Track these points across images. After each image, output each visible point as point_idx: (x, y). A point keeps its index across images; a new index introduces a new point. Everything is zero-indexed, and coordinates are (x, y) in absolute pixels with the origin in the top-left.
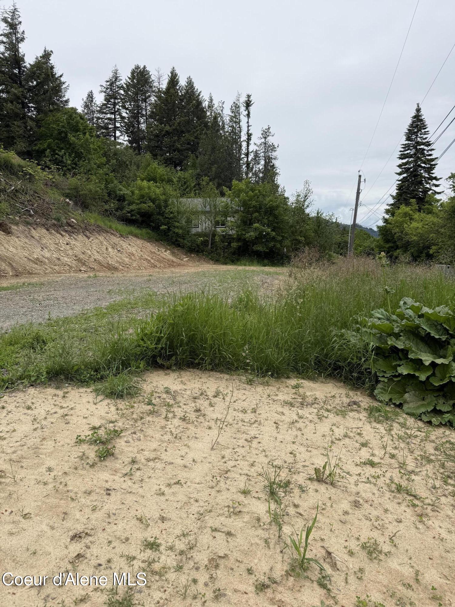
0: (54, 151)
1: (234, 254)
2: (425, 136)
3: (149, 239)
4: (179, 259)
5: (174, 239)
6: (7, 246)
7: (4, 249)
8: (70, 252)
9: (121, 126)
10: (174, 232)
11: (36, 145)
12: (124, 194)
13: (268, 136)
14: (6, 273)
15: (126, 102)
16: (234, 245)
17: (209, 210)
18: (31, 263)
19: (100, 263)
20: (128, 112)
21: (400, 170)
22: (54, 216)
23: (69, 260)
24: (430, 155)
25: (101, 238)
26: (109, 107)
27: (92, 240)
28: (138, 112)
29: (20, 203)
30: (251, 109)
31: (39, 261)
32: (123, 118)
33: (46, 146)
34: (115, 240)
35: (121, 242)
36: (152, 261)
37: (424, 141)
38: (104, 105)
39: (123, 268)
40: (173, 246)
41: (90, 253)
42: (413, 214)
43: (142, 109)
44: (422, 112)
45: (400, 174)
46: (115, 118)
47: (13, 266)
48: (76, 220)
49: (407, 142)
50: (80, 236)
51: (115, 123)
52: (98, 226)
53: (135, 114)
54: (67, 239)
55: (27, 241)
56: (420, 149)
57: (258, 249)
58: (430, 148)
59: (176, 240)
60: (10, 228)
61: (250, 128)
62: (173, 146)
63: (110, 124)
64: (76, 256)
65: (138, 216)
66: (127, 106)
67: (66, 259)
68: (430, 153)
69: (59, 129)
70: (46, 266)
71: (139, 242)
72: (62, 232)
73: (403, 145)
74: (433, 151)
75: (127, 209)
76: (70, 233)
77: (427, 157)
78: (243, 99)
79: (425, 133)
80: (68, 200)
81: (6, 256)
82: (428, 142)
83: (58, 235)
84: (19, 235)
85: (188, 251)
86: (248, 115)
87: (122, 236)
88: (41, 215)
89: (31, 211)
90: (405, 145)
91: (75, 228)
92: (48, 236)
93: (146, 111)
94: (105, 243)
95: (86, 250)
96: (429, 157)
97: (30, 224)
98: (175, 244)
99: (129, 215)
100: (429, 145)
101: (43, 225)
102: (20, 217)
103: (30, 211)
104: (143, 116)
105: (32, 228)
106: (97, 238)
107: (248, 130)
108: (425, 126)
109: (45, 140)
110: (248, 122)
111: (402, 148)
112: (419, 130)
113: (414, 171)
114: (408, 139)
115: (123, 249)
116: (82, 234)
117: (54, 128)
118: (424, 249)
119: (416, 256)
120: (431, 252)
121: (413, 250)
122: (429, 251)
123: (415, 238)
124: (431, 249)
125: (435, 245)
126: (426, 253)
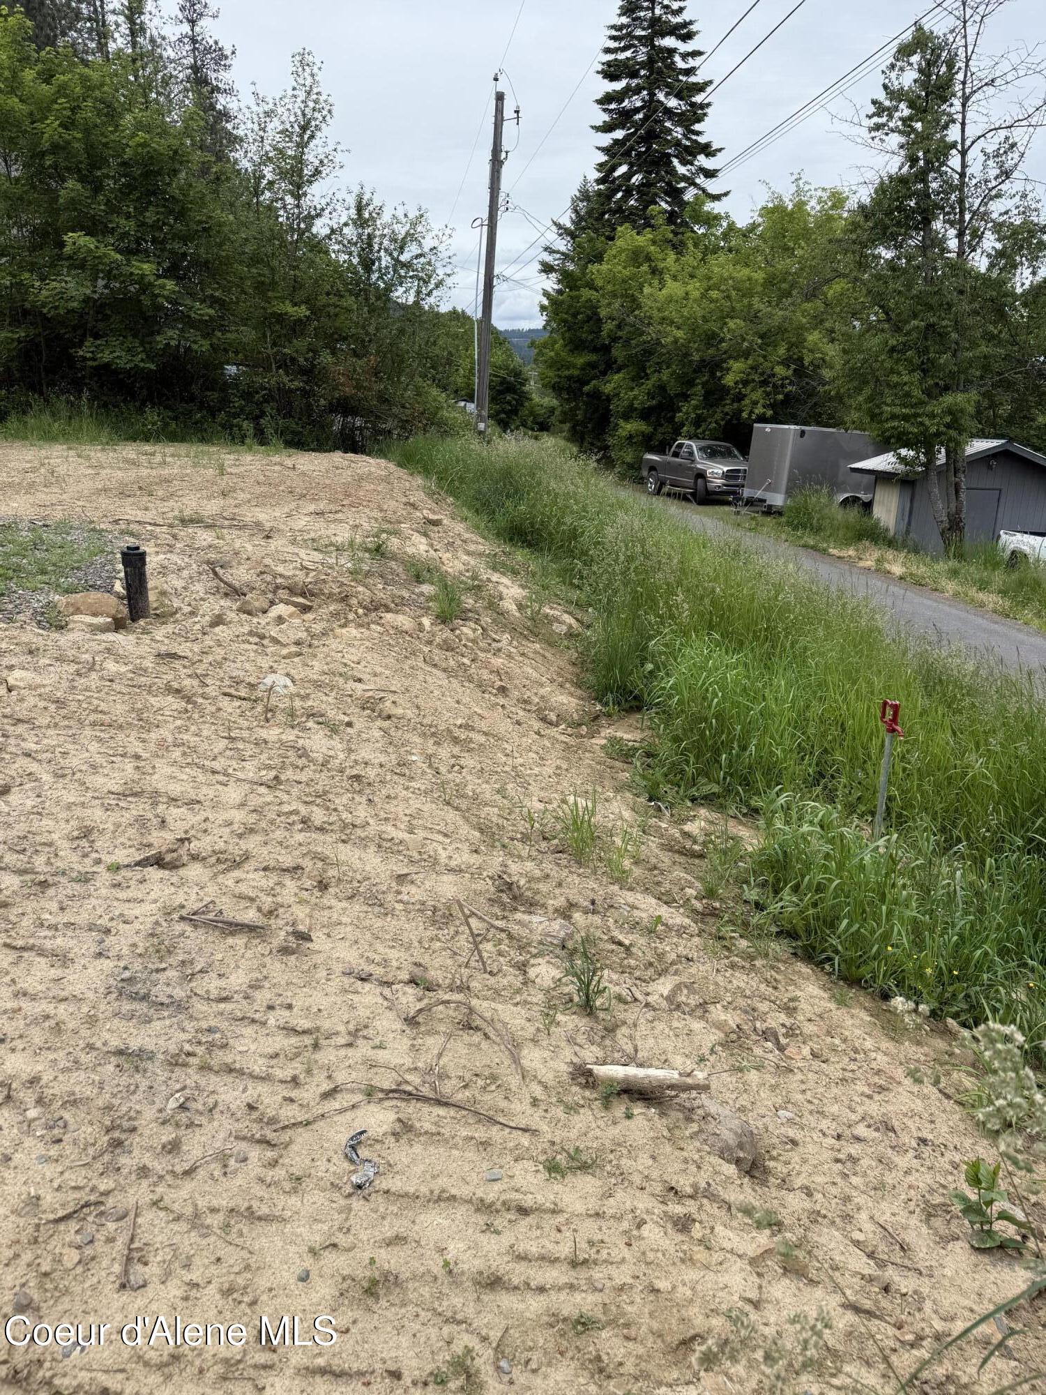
13: (201, 15)
21: (606, 117)
24: (691, 71)
37: (673, 20)
42: (660, 255)
45: (607, 128)
49: (624, 20)
58: (689, 46)
68: (692, 63)
73: (614, 28)
74: (699, 58)
77: (681, 78)
96: (689, 79)
114: (630, 7)
118: (698, 370)
119: (677, 395)
120: (729, 380)
121: (665, 375)
122: (720, 378)
123: (680, 334)
124: (729, 369)
125: (736, 359)
126: (704, 384)
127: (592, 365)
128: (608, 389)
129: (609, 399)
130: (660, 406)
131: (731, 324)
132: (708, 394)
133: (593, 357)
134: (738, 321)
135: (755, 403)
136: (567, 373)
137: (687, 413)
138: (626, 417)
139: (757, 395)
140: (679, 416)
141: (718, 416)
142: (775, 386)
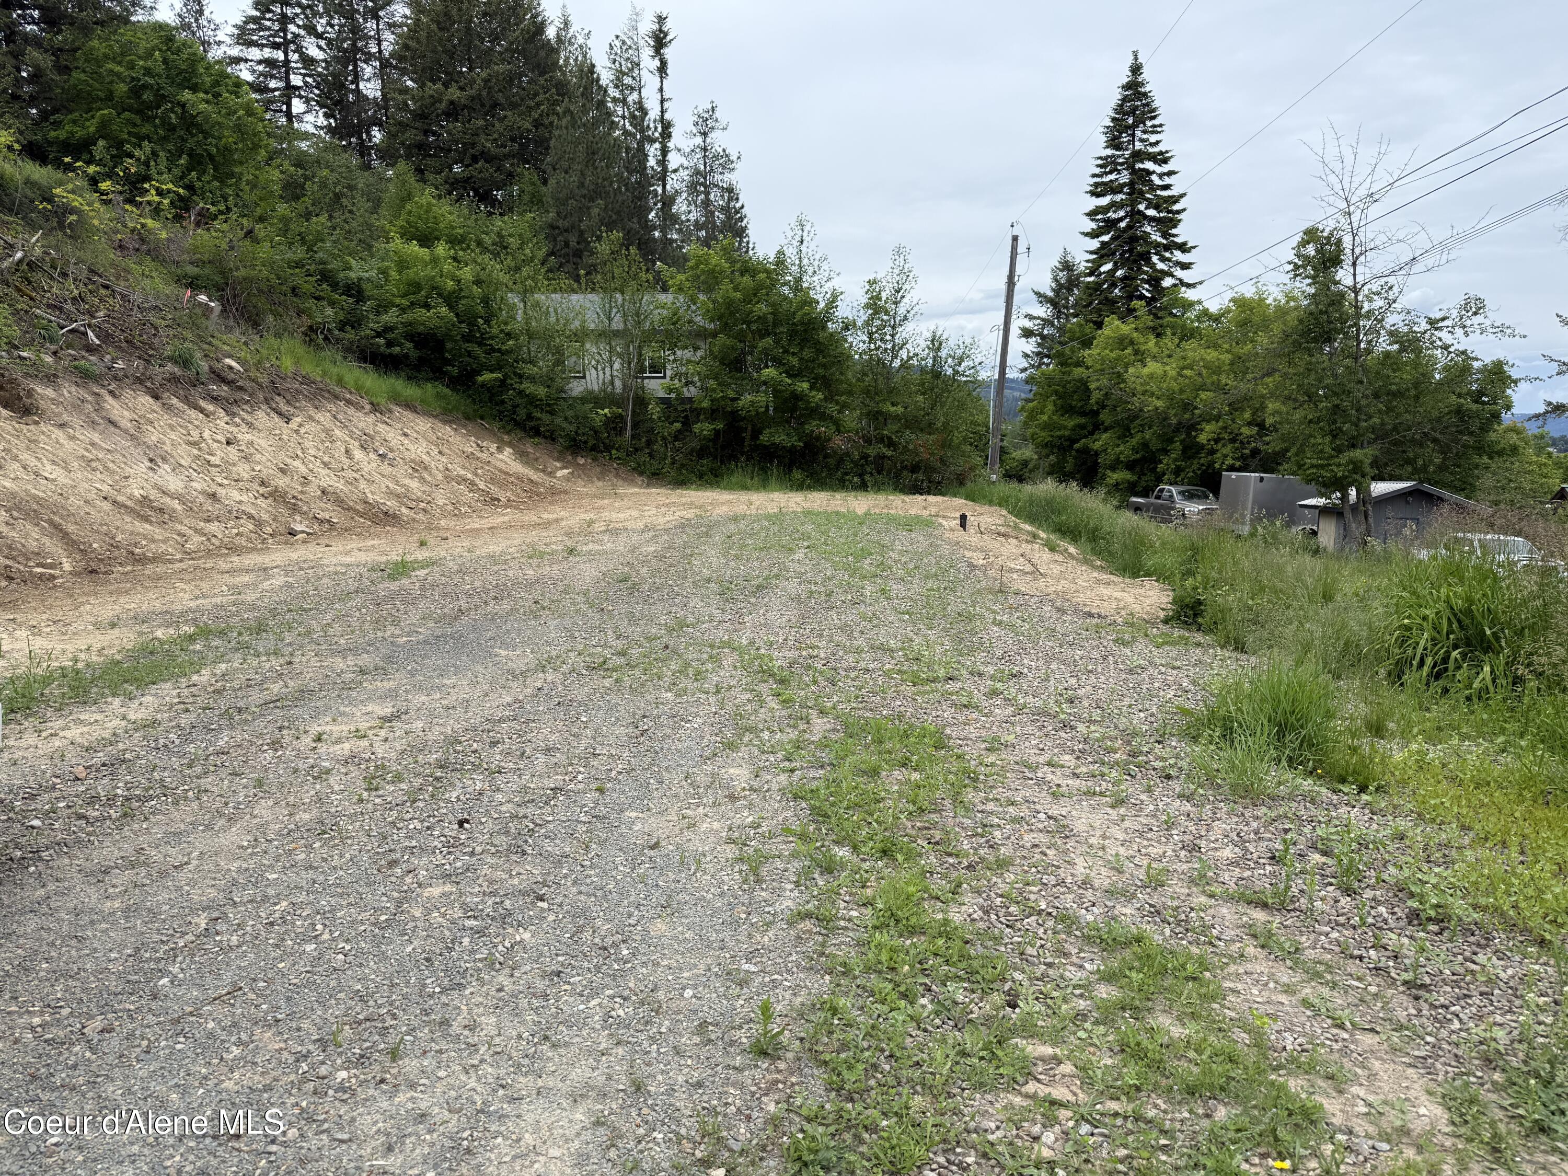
0: (120, 144)
1: (702, 453)
2: (1153, 138)
3: (446, 415)
4: (543, 471)
5: (522, 413)
6: (31, 462)
7: (21, 473)
8: (242, 470)
9: (306, 83)
10: (521, 393)
11: (57, 125)
12: (360, 279)
13: (713, 128)
14: (51, 566)
15: (316, 14)
16: (704, 428)
17: (621, 326)
18: (128, 519)
19: (340, 502)
20: (323, 43)
21: (1094, 225)
22: (168, 351)
23: (244, 498)
24: (1167, 187)
25: (324, 418)
26: (269, 29)
27: (300, 425)
28: (354, 44)
29: (49, 306)
30: (667, 52)
31: (152, 508)
32: (308, 61)
33: (92, 129)
34: (365, 421)
35: (381, 427)
36: (482, 485)
37: (1151, 150)
38: (250, 19)
39: (412, 513)
40: (521, 434)
41: (303, 470)
42: (1142, 340)
43: (367, 38)
44: (1146, 75)
45: (1093, 235)
46: (287, 62)
47: (66, 534)
48: (238, 360)
49: (1109, 152)
50: (261, 414)
51: (287, 74)
52: (307, 381)
53: (345, 51)
54: (221, 423)
55: (96, 438)
56: (1140, 169)
57: (777, 439)
58: (1165, 168)
59: (530, 417)
60: (30, 393)
61: (666, 105)
62: (473, 145)
63: (273, 77)
64: (263, 484)
65: (409, 345)
66: (320, 29)
67: (236, 495)
68: (1167, 180)
69: (133, 79)
70: (179, 527)
71: (423, 424)
72: (202, 403)
73: (1100, 158)
74: (1173, 177)
75: (373, 324)
76: (229, 405)
77: (1159, 192)
78: (647, 26)
79: (1155, 130)
80: (203, 298)
81: (35, 497)
82: (1161, 153)
83: (193, 413)
84: (66, 417)
85: (567, 448)
86: (662, 69)
87: (375, 408)
88: (124, 345)
89: (90, 333)
90: (1106, 158)
91: (241, 388)
92: (165, 419)
93: (379, 45)
94: (337, 432)
95: (289, 461)
96: (1165, 193)
97: (96, 378)
98: (524, 430)
99: (382, 341)
100: (1165, 161)
101: (139, 381)
102: (55, 353)
103: (85, 334)
104: (369, 57)
105: (103, 392)
106: (311, 418)
107: (663, 111)
108: (1154, 110)
109: (89, 110)
110: (661, 90)
111: (1098, 166)
112: (1140, 121)
113: (1129, 227)
114: (1114, 142)
115: (392, 450)
116: (264, 407)
117: (118, 75)
118: (1177, 430)
119: (1158, 450)
120: (1203, 438)
121: (1148, 435)
122: (1195, 437)
123: (1159, 403)
124: (1202, 430)
125: (1208, 421)
126: (1182, 442)
127: (1082, 427)
128: (1097, 446)
129: (1097, 454)
130: (1143, 460)
131: (1203, 395)
132: (1185, 450)
133: (1082, 420)
134: (1208, 393)
135: (1226, 456)
136: (1058, 433)
137: (1167, 464)
138: (1113, 468)
139: (1227, 450)
140: (1160, 467)
141: (1195, 467)
142: (1242, 442)
